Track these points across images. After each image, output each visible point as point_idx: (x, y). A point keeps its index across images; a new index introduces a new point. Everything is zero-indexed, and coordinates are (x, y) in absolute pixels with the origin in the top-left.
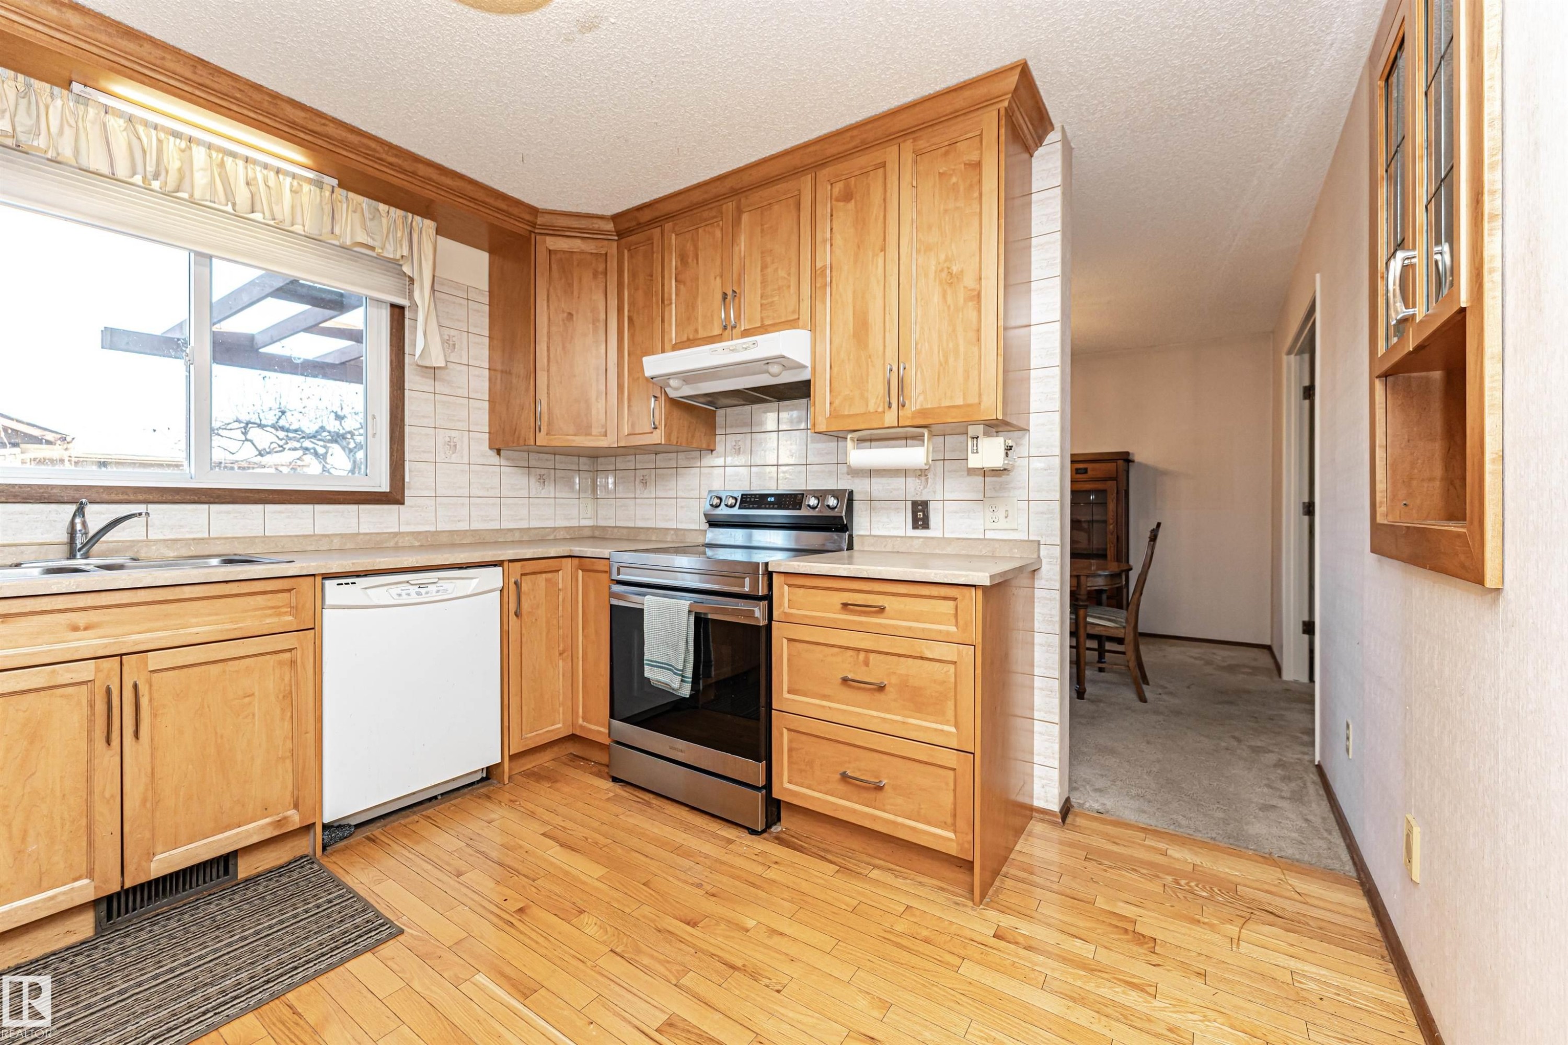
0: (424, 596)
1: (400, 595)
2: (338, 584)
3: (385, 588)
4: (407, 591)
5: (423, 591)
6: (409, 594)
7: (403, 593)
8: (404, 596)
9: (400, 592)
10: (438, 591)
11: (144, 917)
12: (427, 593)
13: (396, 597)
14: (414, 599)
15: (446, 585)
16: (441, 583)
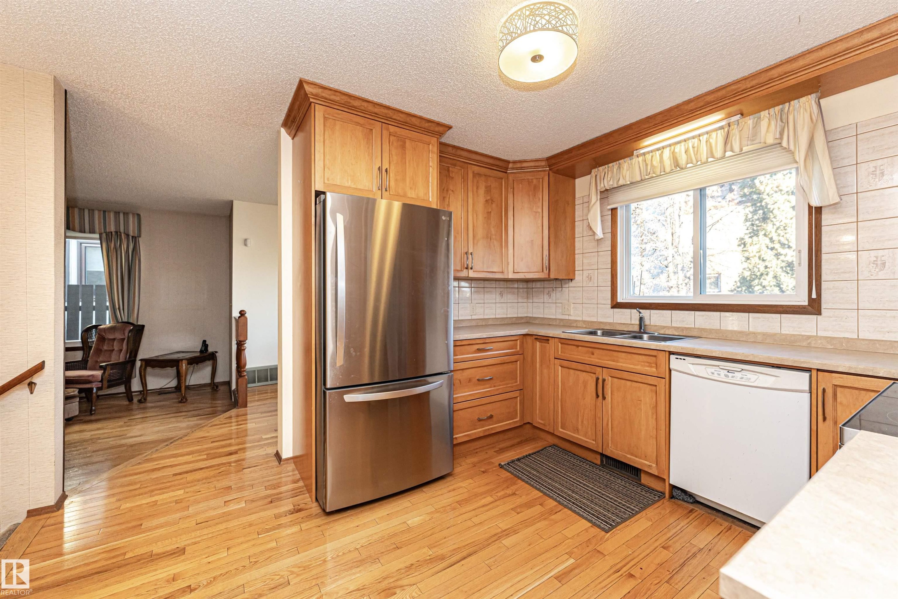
0: (730, 378)
1: (713, 373)
2: (676, 358)
3: (704, 367)
4: (719, 373)
5: (730, 375)
6: (719, 374)
7: (716, 373)
8: (716, 375)
9: (713, 371)
10: (742, 378)
11: (612, 470)
12: (733, 377)
13: (710, 374)
14: (722, 378)
15: (749, 375)
16: (744, 373)
